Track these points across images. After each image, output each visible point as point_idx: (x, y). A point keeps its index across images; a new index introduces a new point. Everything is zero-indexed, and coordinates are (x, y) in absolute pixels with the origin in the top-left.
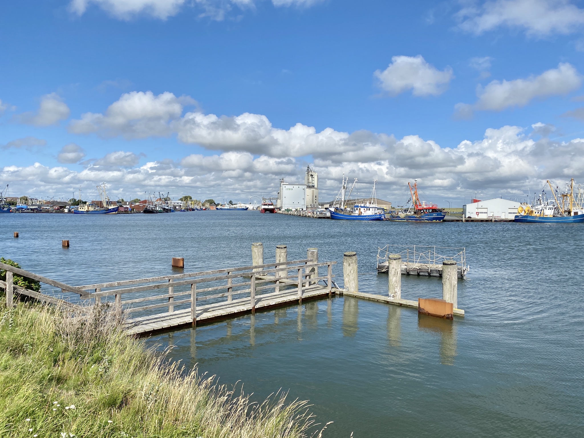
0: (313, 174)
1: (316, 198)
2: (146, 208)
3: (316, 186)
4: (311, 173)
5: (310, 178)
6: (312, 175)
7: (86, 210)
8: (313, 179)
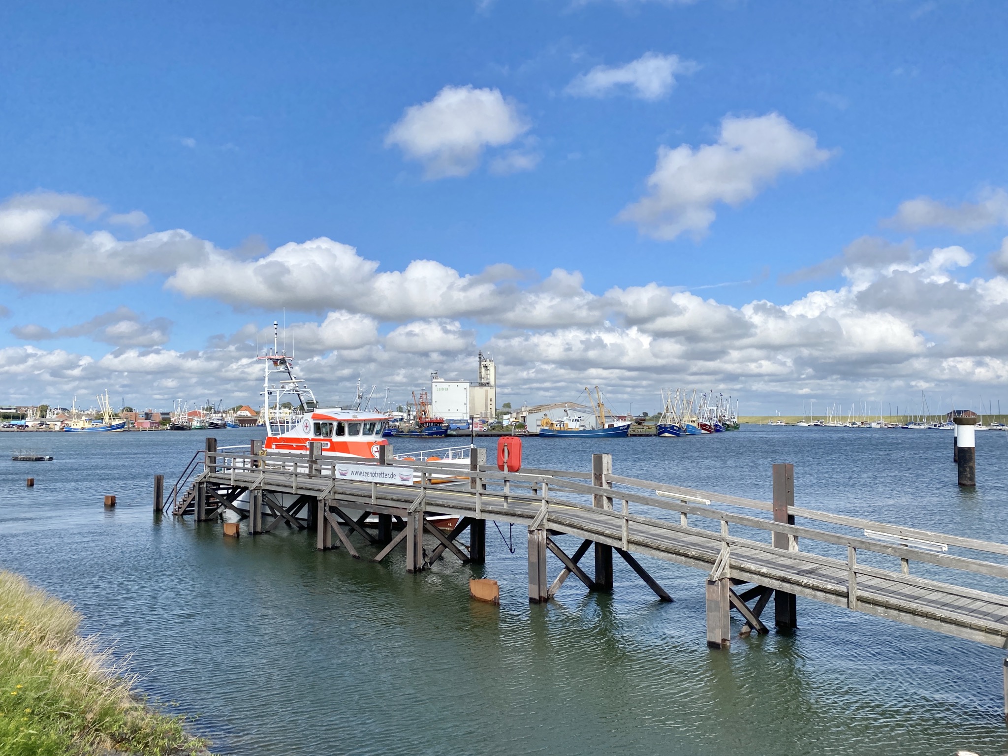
0: (487, 364)
1: (491, 403)
2: (173, 424)
3: (492, 383)
4: (485, 363)
5: (483, 370)
6: (486, 367)
7: (80, 428)
8: (488, 372)
